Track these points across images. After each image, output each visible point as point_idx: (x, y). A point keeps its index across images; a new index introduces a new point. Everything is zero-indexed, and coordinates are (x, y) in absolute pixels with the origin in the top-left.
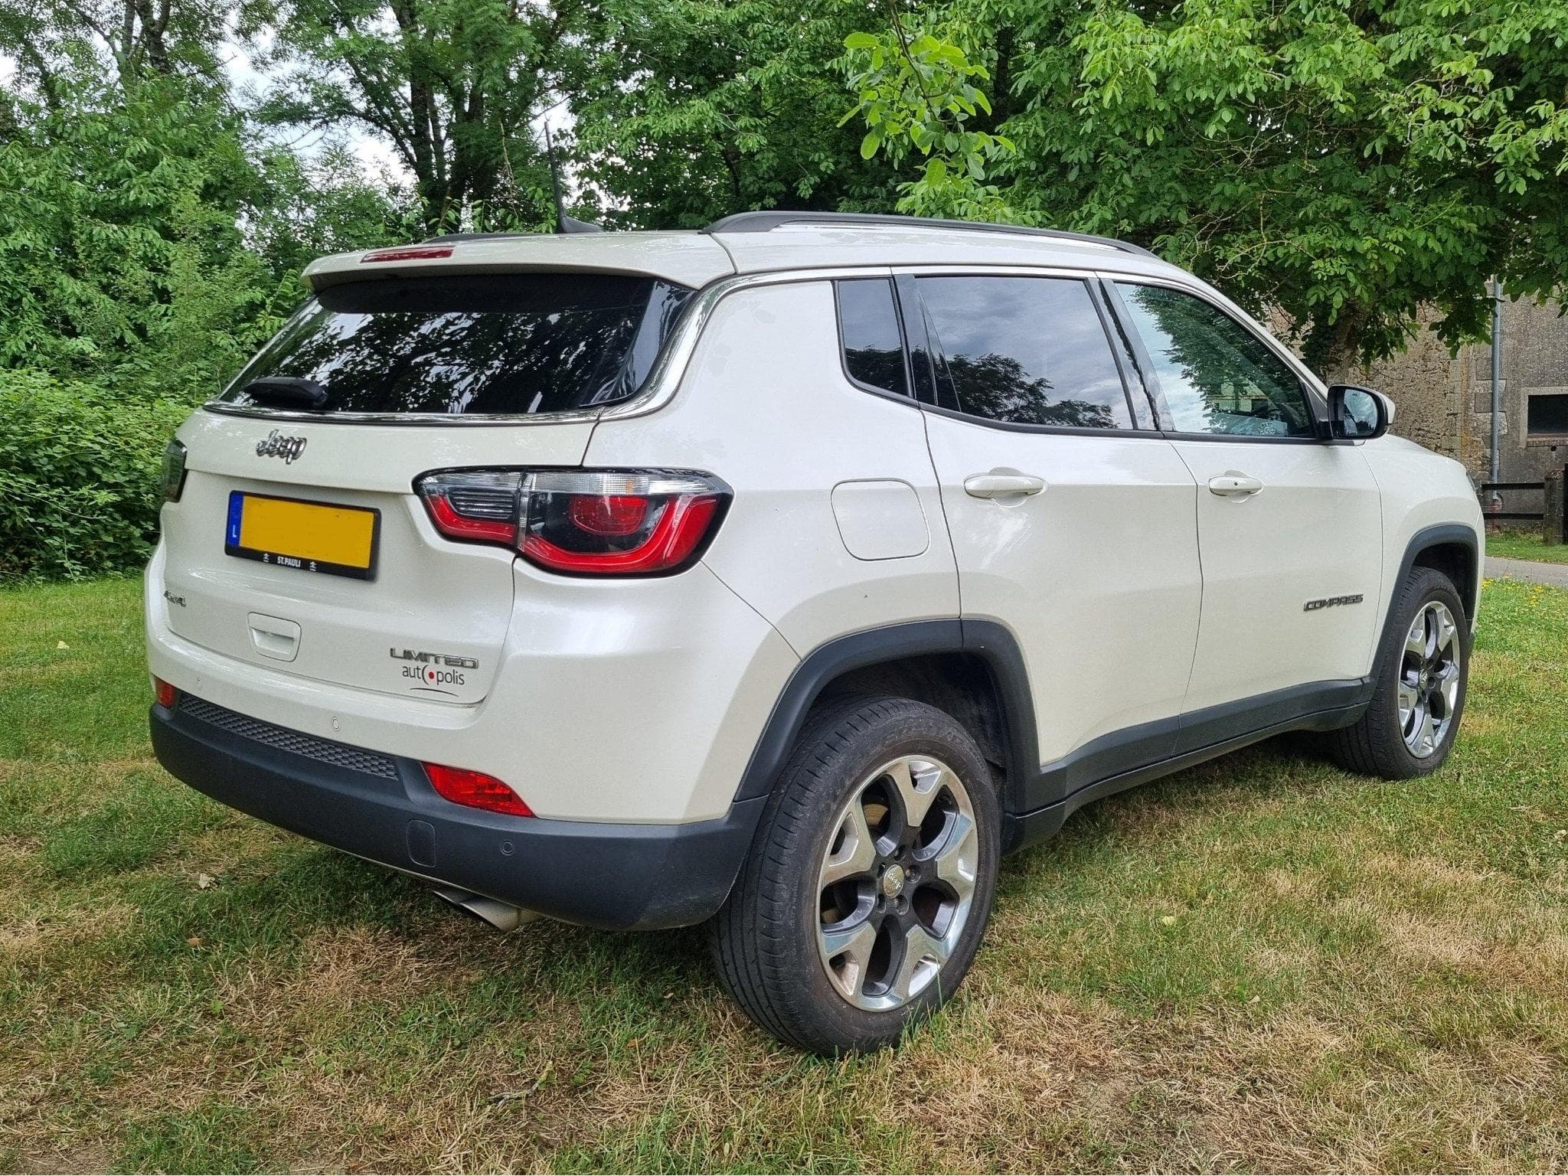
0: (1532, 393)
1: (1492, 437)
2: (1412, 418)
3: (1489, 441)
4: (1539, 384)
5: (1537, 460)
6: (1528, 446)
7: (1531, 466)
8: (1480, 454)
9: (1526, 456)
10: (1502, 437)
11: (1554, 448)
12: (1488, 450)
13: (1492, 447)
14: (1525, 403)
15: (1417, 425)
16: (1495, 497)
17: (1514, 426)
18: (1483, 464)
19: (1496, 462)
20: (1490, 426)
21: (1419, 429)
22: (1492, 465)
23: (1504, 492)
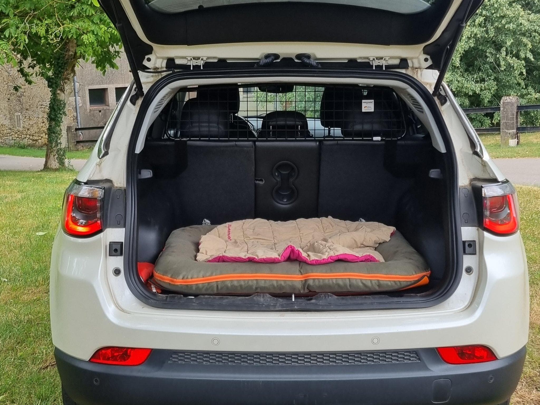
0: (90, 88)
1: (76, 107)
2: (37, 100)
3: (75, 109)
4: (92, 84)
5: (94, 117)
6: (90, 111)
7: (92, 119)
8: (72, 115)
9: (90, 115)
10: (80, 107)
11: (100, 111)
12: (75, 113)
13: (76, 112)
14: (87, 93)
15: (40, 103)
16: (80, 134)
17: (84, 103)
18: (74, 119)
19: (79, 118)
20: (75, 103)
21: (42, 105)
22: (77, 120)
23: (83, 131)
